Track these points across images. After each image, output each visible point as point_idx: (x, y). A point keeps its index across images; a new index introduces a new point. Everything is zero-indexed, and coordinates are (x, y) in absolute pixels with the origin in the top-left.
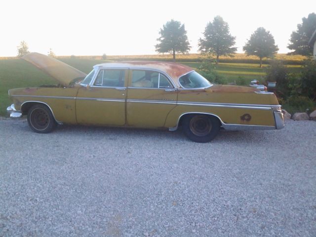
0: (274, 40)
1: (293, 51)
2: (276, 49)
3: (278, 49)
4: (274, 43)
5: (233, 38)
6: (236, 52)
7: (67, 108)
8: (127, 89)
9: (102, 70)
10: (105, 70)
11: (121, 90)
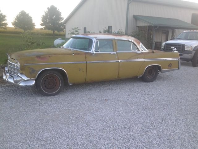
0: (32, 19)
1: (44, 27)
2: (33, 25)
3: (35, 26)
4: (32, 21)
5: (5, 16)
6: (8, 26)
7: (80, 71)
8: (117, 53)
9: (97, 40)
10: (99, 40)
11: (114, 54)
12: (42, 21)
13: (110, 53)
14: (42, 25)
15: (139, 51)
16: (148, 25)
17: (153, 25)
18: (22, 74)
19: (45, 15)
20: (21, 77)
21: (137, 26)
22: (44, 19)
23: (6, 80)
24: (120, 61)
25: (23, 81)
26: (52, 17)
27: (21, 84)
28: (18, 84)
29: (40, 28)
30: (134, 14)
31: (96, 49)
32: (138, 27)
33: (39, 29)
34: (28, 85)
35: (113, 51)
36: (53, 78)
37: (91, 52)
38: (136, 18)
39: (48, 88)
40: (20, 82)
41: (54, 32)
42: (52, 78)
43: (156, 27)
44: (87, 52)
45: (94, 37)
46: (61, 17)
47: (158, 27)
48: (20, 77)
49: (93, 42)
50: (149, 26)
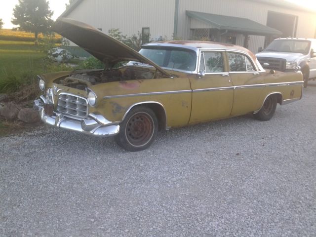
1: (18, 26)
3: (2, 23)
7: (183, 105)
8: (229, 74)
9: (202, 52)
10: (205, 52)
11: (226, 76)
12: (16, 16)
13: (221, 75)
14: (14, 22)
15: (256, 70)
16: (211, 27)
17: (219, 28)
18: (96, 113)
19: (20, 5)
20: (95, 118)
21: (191, 29)
22: (19, 12)
23: (58, 125)
24: (235, 87)
25: (100, 127)
26: (33, 10)
27: (97, 133)
28: (91, 132)
29: (12, 28)
30: (187, 10)
31: (202, 68)
32: (193, 30)
33: (9, 30)
34: (110, 133)
35: (224, 72)
36: (142, 119)
37: (195, 72)
38: (190, 15)
39: (133, 138)
40: (95, 129)
41: (36, 35)
42: (140, 119)
43: (223, 31)
44: (190, 72)
45: (198, 47)
46: (49, 10)
47: (227, 31)
48: (93, 118)
49: (198, 55)
50: (211, 29)
